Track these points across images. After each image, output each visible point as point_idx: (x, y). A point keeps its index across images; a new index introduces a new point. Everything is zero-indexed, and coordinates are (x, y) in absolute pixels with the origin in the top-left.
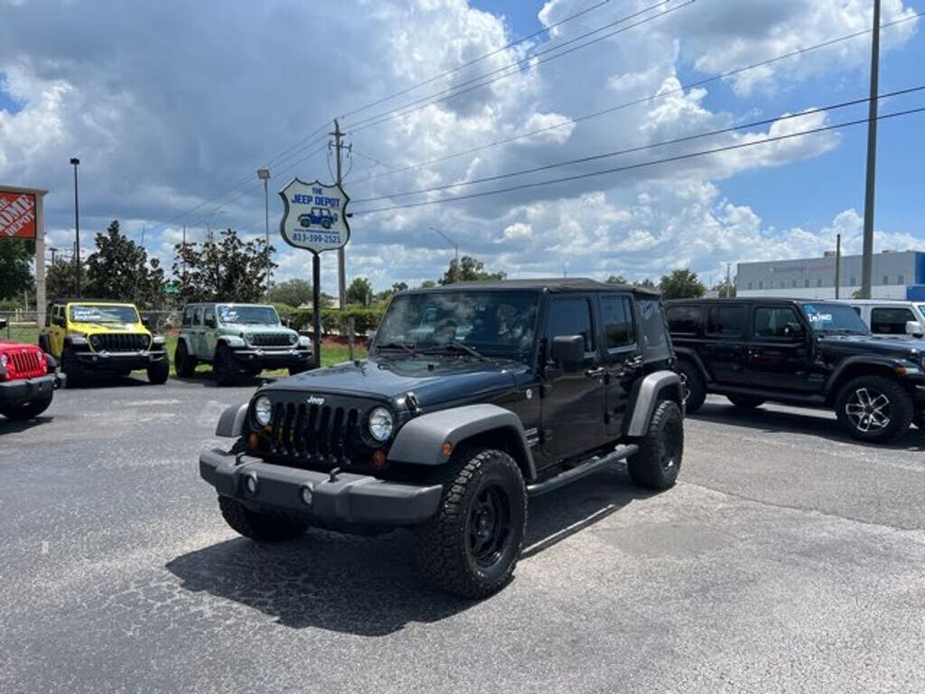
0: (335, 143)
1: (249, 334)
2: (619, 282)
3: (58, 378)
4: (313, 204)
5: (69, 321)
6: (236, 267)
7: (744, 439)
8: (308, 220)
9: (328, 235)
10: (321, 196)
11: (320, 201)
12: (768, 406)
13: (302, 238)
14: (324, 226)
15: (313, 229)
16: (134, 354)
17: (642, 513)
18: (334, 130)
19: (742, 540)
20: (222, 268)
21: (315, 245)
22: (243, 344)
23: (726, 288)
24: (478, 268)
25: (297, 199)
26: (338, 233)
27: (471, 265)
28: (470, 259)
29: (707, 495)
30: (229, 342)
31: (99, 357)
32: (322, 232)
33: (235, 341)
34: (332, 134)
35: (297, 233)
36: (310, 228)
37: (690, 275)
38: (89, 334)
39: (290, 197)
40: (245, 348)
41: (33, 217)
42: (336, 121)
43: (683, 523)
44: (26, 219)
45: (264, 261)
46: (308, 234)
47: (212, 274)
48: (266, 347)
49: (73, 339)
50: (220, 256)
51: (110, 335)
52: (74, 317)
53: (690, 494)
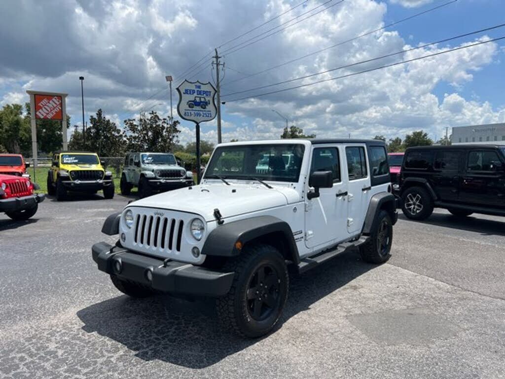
0: (215, 62)
1: (157, 170)
2: (381, 139)
3: (38, 197)
4: (195, 94)
5: (60, 164)
6: (157, 132)
7: (461, 240)
8: (193, 104)
9: (204, 112)
10: (200, 90)
11: (199, 93)
12: (475, 215)
13: (189, 115)
14: (202, 108)
15: (196, 109)
16: (94, 182)
17: (385, 300)
18: (214, 55)
19: (464, 330)
20: (150, 134)
21: (197, 119)
22: (154, 176)
23: (445, 142)
24: (300, 133)
25: (186, 92)
26: (210, 111)
27: (296, 131)
28: (295, 127)
29: (435, 285)
30: (146, 175)
31: (74, 183)
32: (200, 111)
33: (149, 174)
34: (213, 57)
35: (187, 111)
36: (194, 109)
37: (423, 134)
38: (70, 171)
39: (182, 91)
40: (155, 178)
41: (60, 108)
42: (216, 50)
43: (417, 311)
44: (57, 110)
45: (174, 129)
46: (193, 112)
47: (144, 137)
48: (167, 178)
49: (61, 173)
50: (149, 126)
51: (81, 171)
52: (63, 161)
53: (422, 284)
